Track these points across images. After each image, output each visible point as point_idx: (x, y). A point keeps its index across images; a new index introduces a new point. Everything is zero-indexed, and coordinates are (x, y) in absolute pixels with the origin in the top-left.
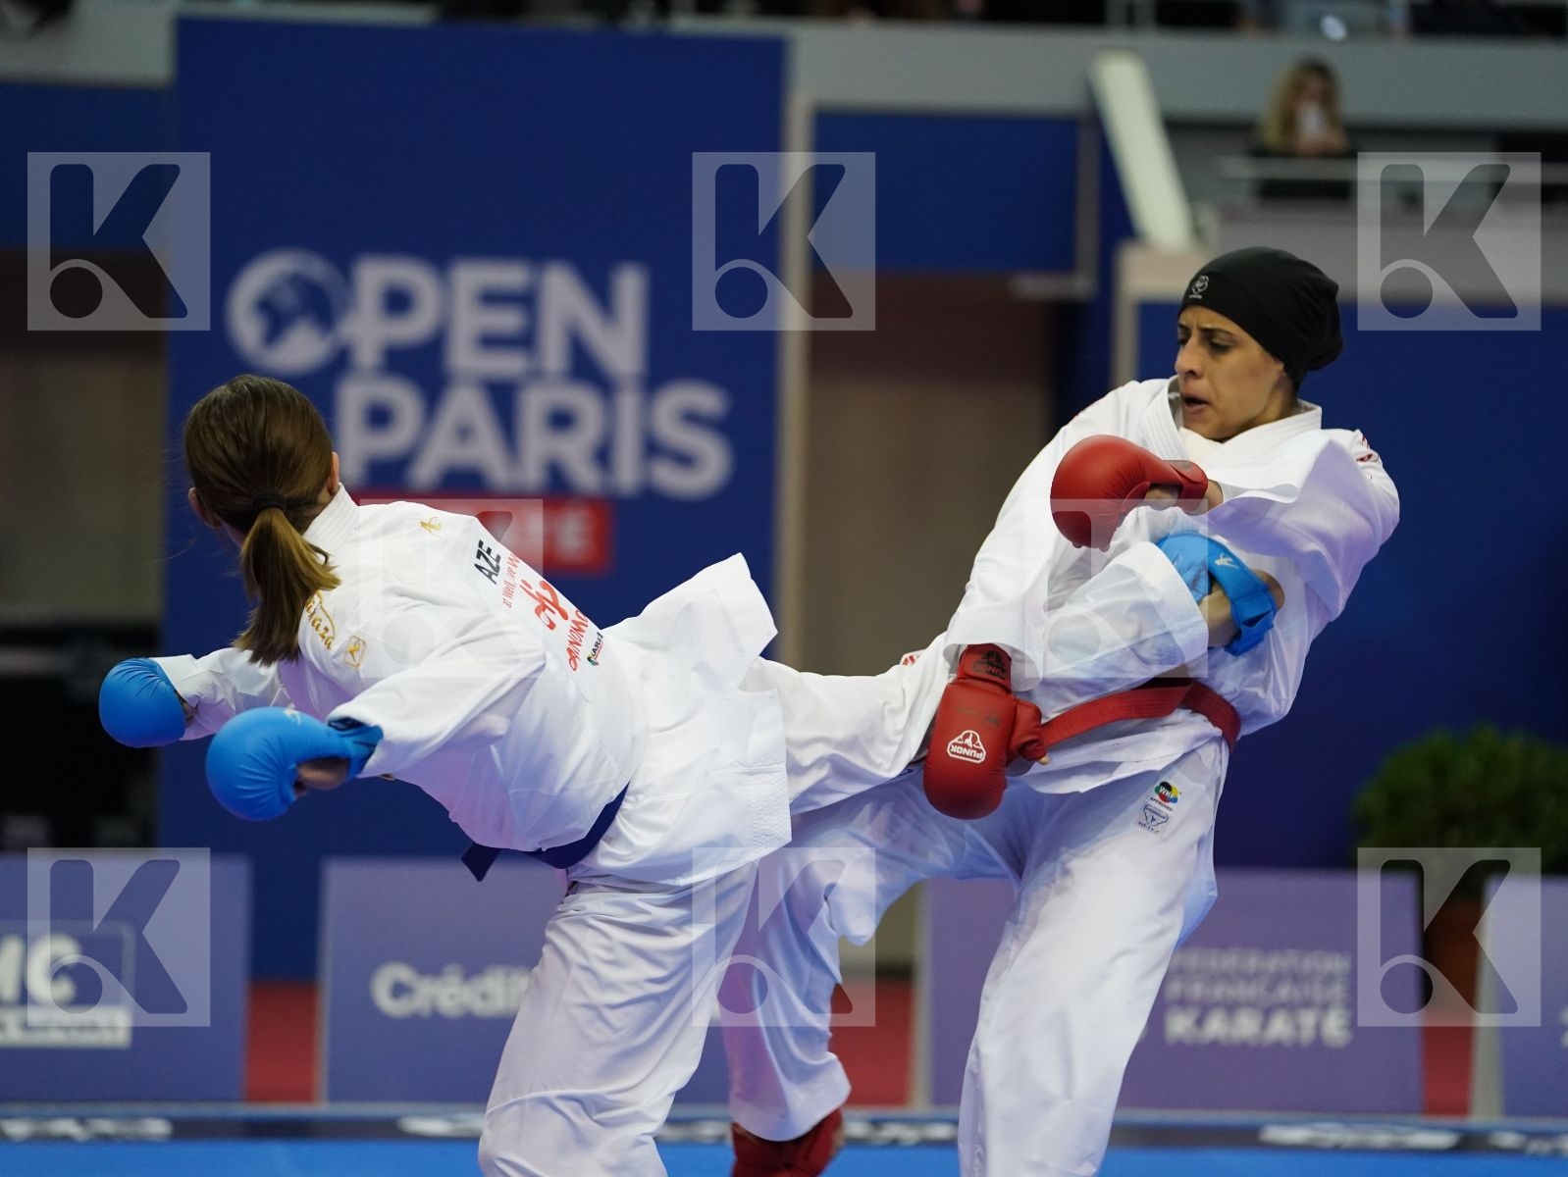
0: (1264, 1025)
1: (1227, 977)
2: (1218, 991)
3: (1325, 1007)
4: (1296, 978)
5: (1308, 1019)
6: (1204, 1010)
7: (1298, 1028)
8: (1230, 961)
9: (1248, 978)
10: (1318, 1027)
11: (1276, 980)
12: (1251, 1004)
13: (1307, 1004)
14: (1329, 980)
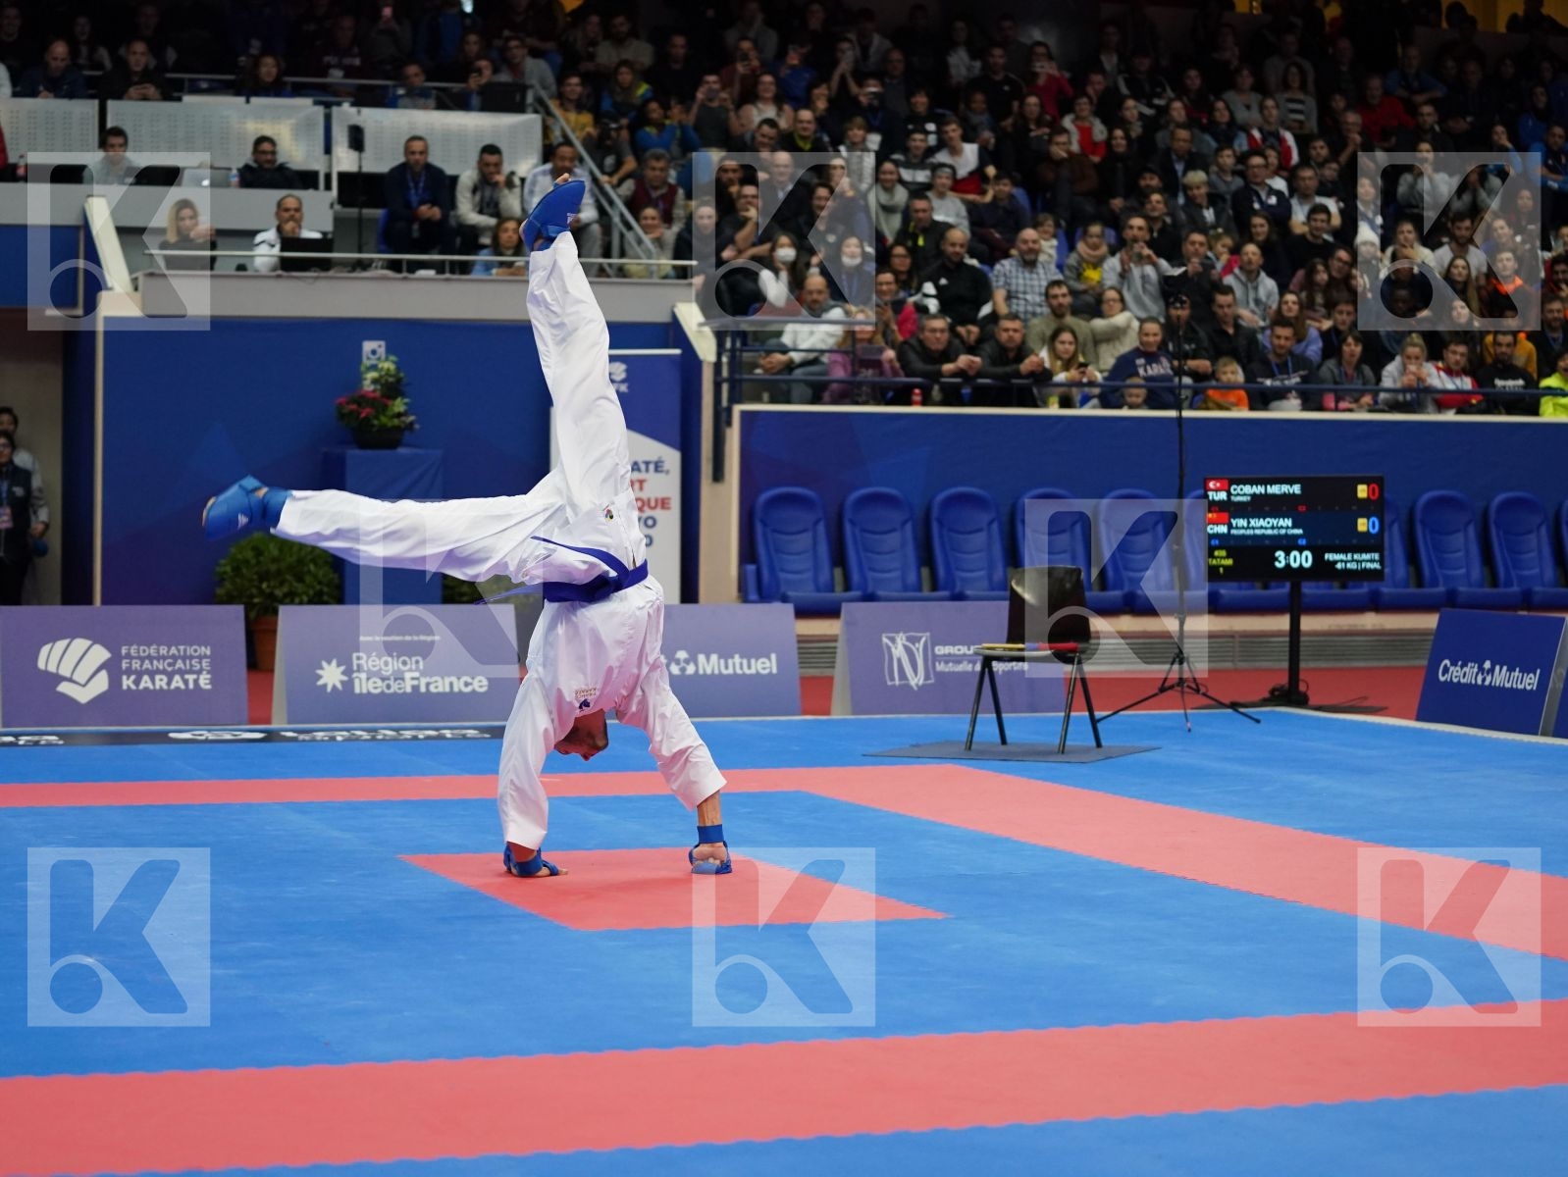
0: (169, 683)
1: (150, 658)
2: (147, 665)
3: (199, 672)
4: (184, 658)
5: (191, 678)
6: (139, 675)
7: (186, 682)
8: (152, 651)
9: (158, 658)
10: (196, 681)
11: (175, 658)
12: (163, 672)
13: (191, 672)
14: (201, 658)
